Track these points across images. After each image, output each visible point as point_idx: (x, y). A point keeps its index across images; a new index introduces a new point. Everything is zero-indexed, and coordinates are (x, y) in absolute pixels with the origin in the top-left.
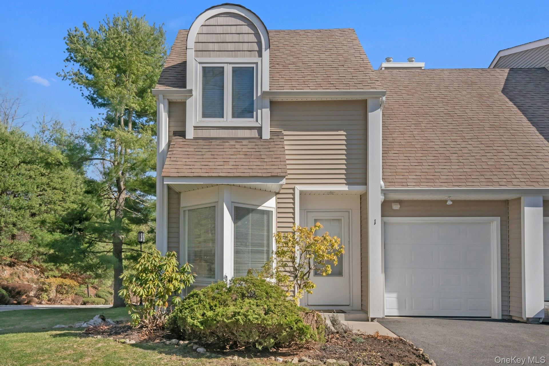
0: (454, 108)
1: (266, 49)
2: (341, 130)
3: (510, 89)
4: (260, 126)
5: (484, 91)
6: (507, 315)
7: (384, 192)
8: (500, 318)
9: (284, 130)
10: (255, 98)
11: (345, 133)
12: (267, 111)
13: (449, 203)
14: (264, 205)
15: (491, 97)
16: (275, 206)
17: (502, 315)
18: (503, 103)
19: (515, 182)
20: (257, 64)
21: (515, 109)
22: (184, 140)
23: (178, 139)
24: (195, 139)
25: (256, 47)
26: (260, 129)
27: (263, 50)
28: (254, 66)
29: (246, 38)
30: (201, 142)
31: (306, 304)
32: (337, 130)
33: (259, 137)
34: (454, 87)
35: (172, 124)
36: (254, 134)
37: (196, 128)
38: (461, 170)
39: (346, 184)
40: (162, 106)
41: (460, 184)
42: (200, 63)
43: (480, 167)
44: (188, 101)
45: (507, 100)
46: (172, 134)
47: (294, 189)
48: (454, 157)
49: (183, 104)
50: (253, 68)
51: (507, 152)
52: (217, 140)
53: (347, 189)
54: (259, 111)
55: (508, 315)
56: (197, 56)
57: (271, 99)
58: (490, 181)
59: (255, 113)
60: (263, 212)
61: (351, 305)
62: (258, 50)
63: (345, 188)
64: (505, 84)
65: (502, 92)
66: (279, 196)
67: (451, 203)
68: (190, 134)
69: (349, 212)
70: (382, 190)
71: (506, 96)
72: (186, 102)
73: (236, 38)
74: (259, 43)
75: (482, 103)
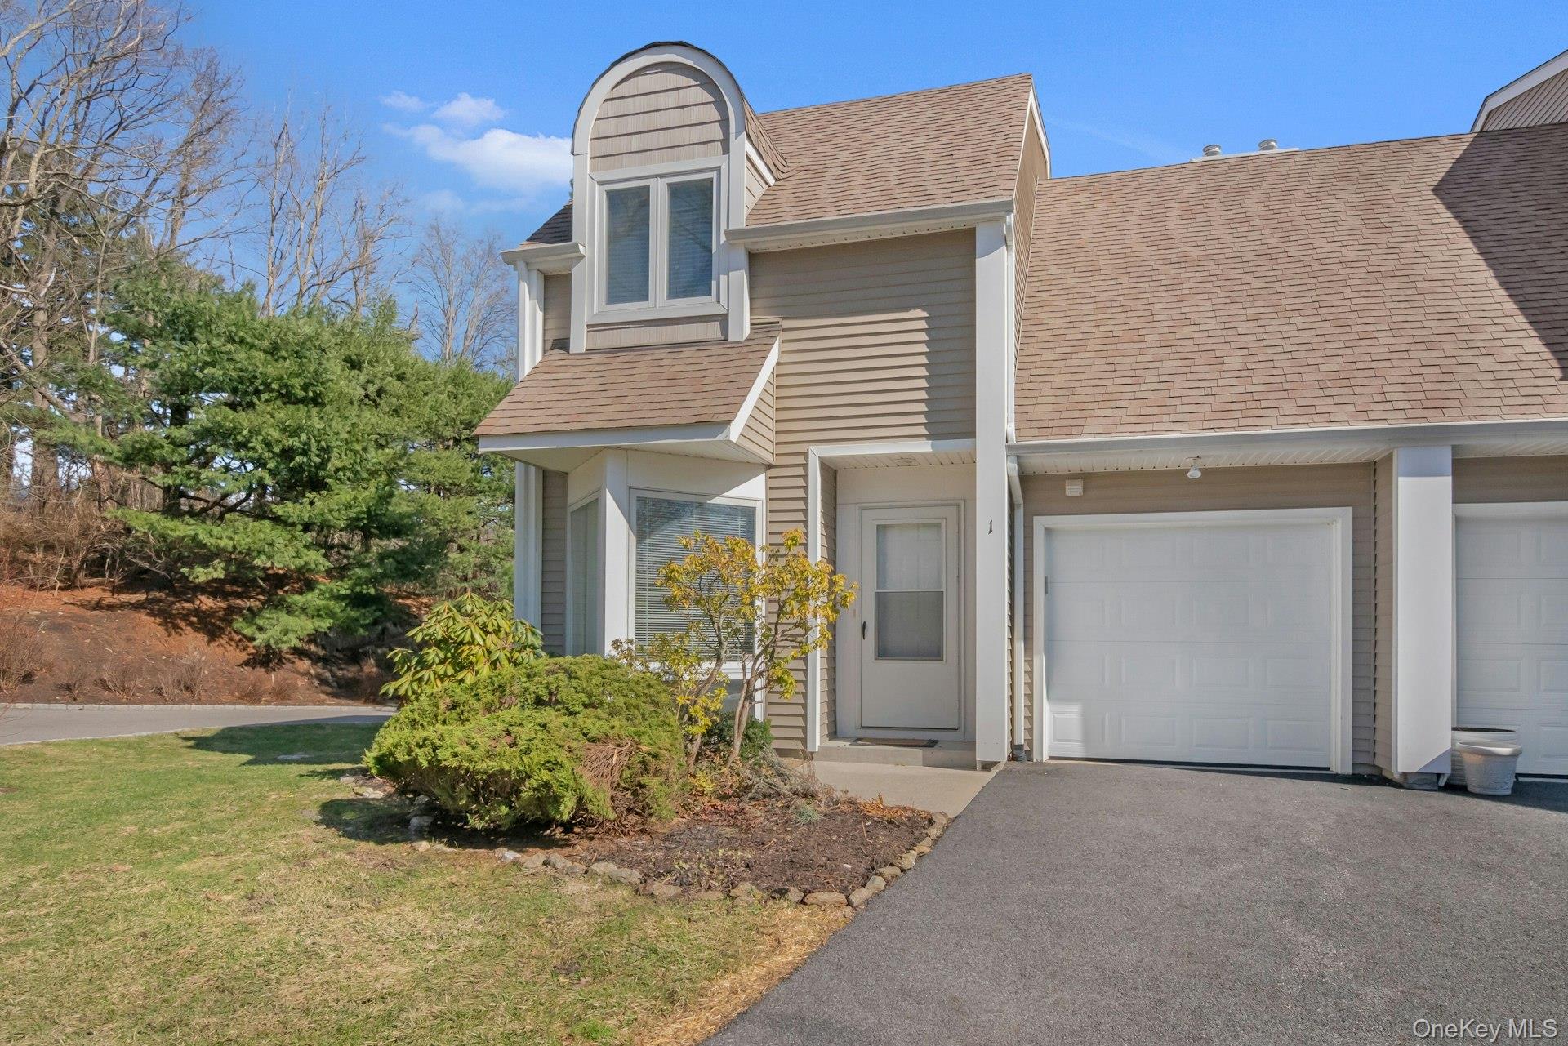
0: (1287, 239)
1: (738, 134)
2: (915, 307)
3: (1458, 181)
4: (725, 312)
5: (1386, 192)
6: (1369, 765)
7: (1016, 452)
8: (1348, 771)
9: (784, 318)
10: (714, 249)
11: (925, 314)
12: (741, 277)
13: (1195, 474)
14: (728, 494)
15: (1399, 205)
16: (763, 497)
17: (1353, 764)
18: (1425, 217)
19: (1377, 411)
20: (718, 169)
21: (1454, 228)
22: (566, 356)
23: (557, 355)
24: (590, 351)
25: (716, 132)
26: (723, 319)
27: (732, 136)
28: (713, 175)
29: (696, 114)
30: (598, 358)
31: (858, 725)
32: (907, 309)
33: (723, 338)
34: (1308, 191)
35: (551, 324)
36: (713, 330)
37: (592, 327)
38: (1241, 389)
39: (928, 437)
40: (524, 286)
41: (1222, 424)
42: (601, 183)
43: (1296, 378)
44: (575, 271)
45: (1441, 208)
46: (549, 345)
47: (806, 454)
48: (1234, 359)
49: (566, 278)
50: (711, 180)
51: (1384, 337)
52: (634, 351)
53: (930, 449)
54: (723, 278)
55: (1371, 763)
56: (594, 169)
57: (751, 247)
58: (1308, 411)
59: (714, 283)
60: (733, 511)
61: (963, 729)
62: (722, 138)
63: (925, 447)
64: (1452, 171)
65: (1433, 190)
66: (774, 472)
67: (1198, 474)
68: (580, 342)
69: (958, 506)
70: (1010, 448)
71: (1441, 199)
72: (571, 274)
73: (675, 117)
74: (724, 122)
75: (1366, 221)
